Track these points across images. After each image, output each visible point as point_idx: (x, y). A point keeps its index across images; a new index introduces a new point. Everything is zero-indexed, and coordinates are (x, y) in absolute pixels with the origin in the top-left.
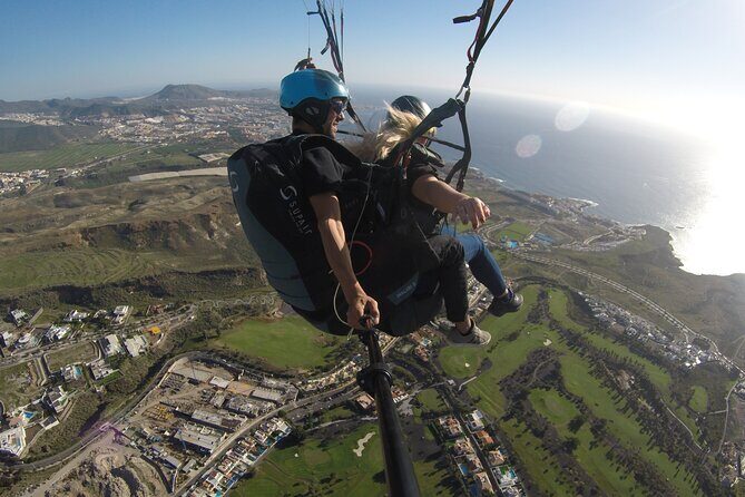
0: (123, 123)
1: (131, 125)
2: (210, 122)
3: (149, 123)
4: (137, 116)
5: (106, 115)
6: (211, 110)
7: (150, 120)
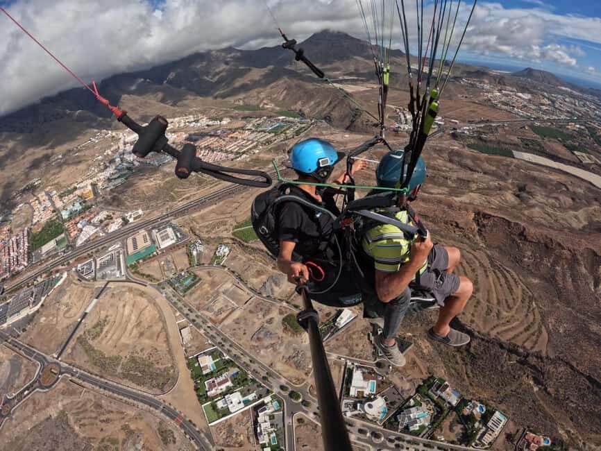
0: (500, 91)
1: (507, 95)
2: (568, 112)
3: (520, 97)
4: (510, 89)
5: (487, 81)
6: (567, 100)
7: (520, 94)
